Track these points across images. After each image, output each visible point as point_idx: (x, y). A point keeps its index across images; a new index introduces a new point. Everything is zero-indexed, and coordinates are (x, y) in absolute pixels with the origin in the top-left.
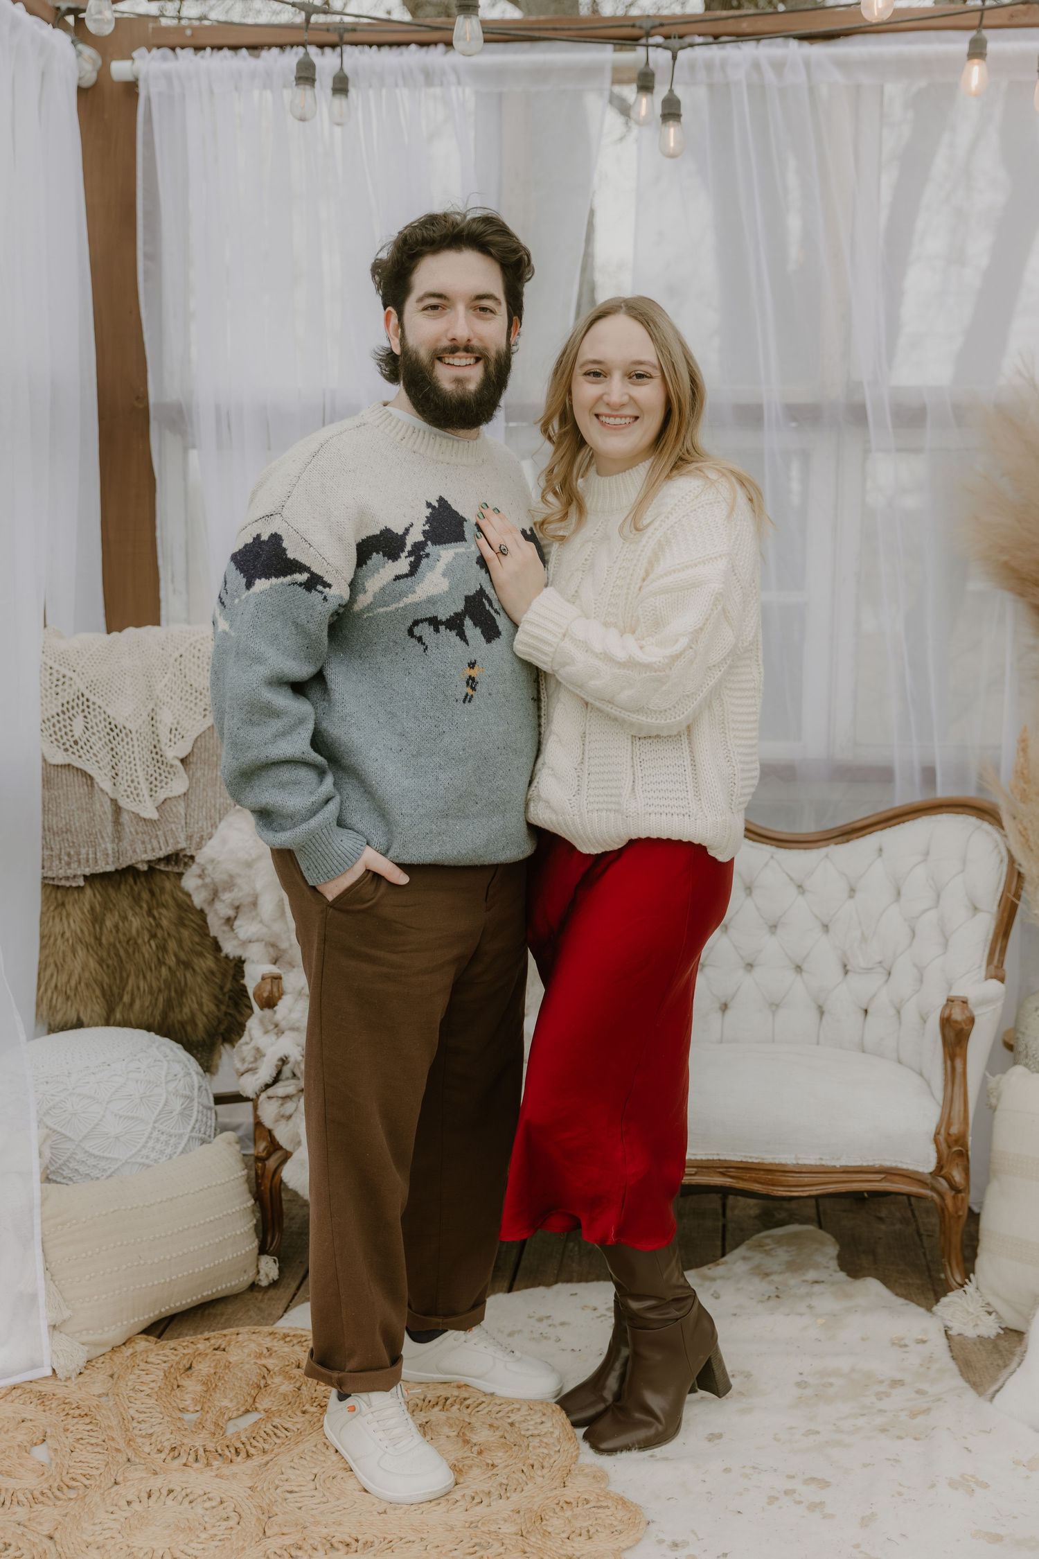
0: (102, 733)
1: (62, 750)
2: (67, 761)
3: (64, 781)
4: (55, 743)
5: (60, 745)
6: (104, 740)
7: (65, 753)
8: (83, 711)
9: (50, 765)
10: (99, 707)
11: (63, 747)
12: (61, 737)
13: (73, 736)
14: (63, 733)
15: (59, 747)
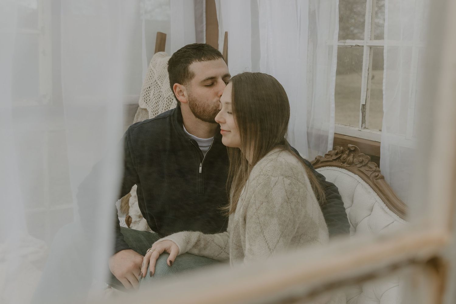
0: (157, 97)
1: (145, 102)
2: (145, 108)
3: (143, 115)
4: (144, 99)
5: (145, 100)
6: (157, 100)
7: (145, 104)
8: (154, 88)
9: (141, 108)
10: (160, 87)
11: (146, 101)
12: (146, 98)
13: (149, 97)
14: (147, 96)
15: (145, 101)
